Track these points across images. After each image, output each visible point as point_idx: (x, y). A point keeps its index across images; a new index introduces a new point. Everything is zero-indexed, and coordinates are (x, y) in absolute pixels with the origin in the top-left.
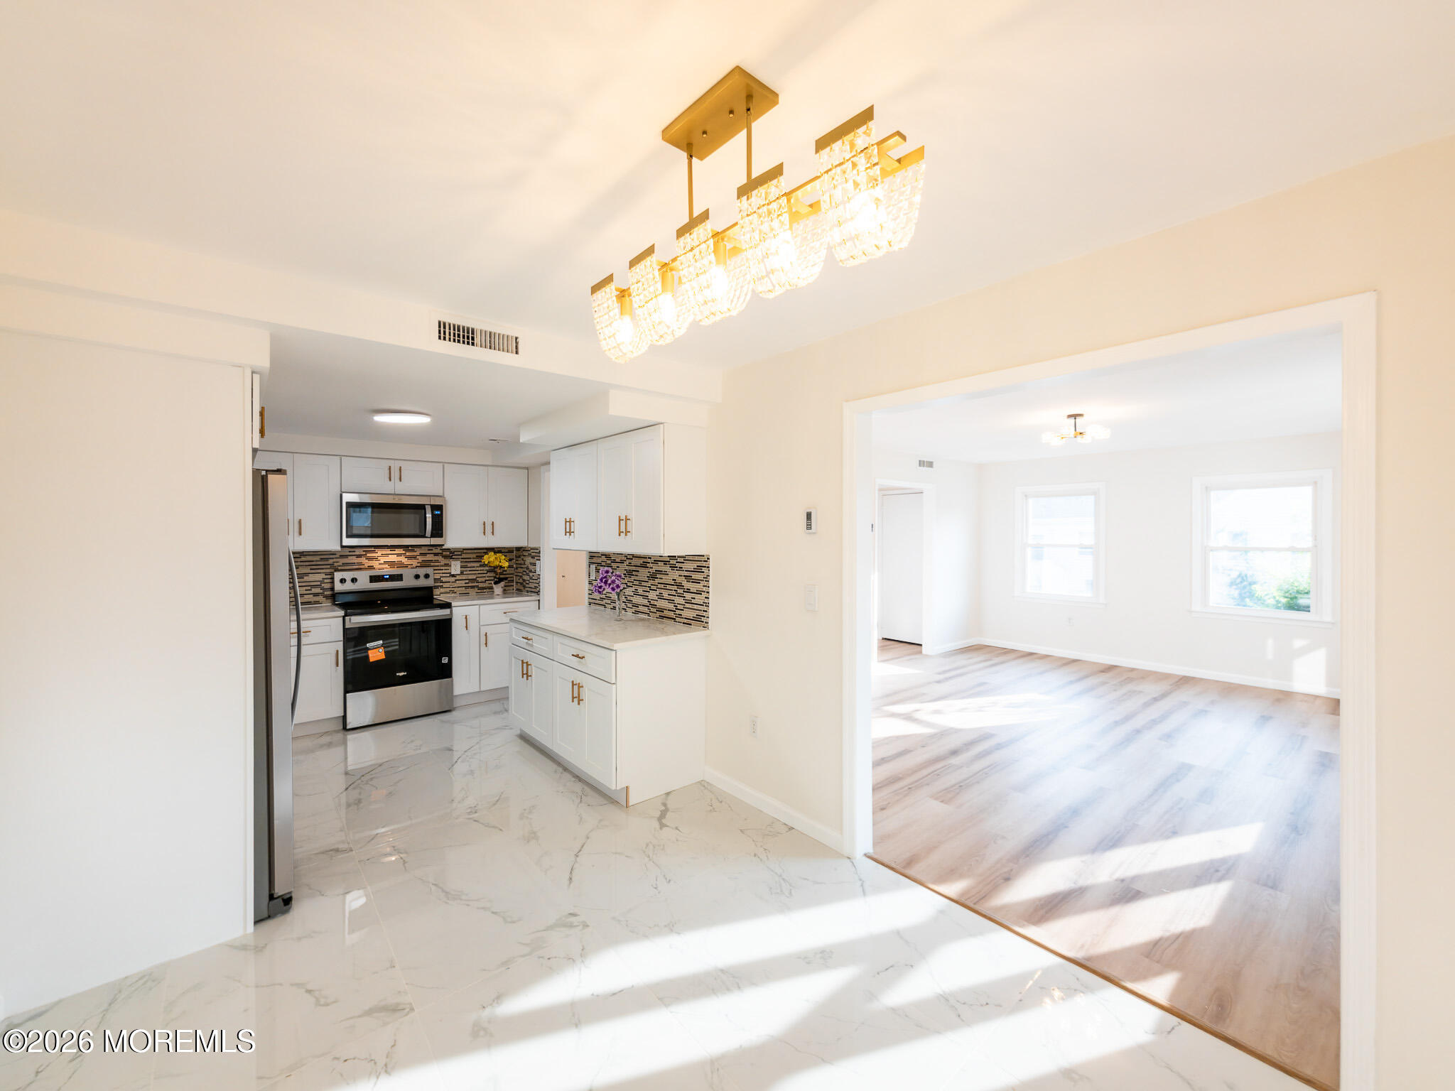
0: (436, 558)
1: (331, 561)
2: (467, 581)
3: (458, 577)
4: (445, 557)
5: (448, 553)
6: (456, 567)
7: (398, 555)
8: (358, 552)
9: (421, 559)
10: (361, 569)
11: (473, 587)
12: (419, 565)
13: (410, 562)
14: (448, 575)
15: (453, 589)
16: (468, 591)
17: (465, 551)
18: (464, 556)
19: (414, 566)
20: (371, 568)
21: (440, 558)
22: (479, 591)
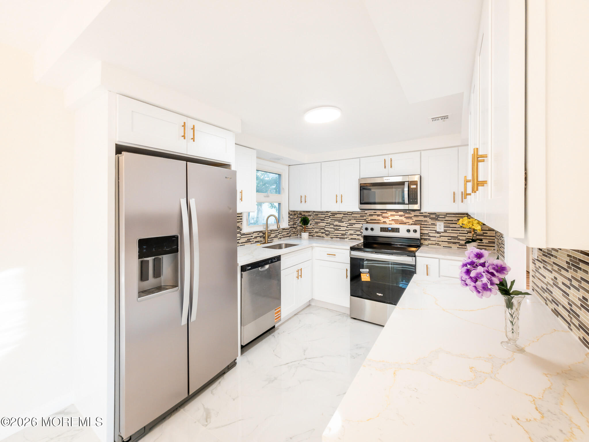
0: (426, 219)
1: (365, 218)
2: (450, 238)
3: (442, 234)
4: (432, 219)
5: (434, 216)
6: (440, 226)
7: (401, 216)
8: (379, 213)
9: (415, 219)
10: (379, 223)
11: (455, 243)
12: (413, 223)
13: (407, 221)
14: (434, 232)
15: (438, 242)
16: (450, 245)
17: (448, 215)
18: (447, 219)
19: (410, 223)
20: (384, 222)
21: (427, 219)
22: (460, 247)
